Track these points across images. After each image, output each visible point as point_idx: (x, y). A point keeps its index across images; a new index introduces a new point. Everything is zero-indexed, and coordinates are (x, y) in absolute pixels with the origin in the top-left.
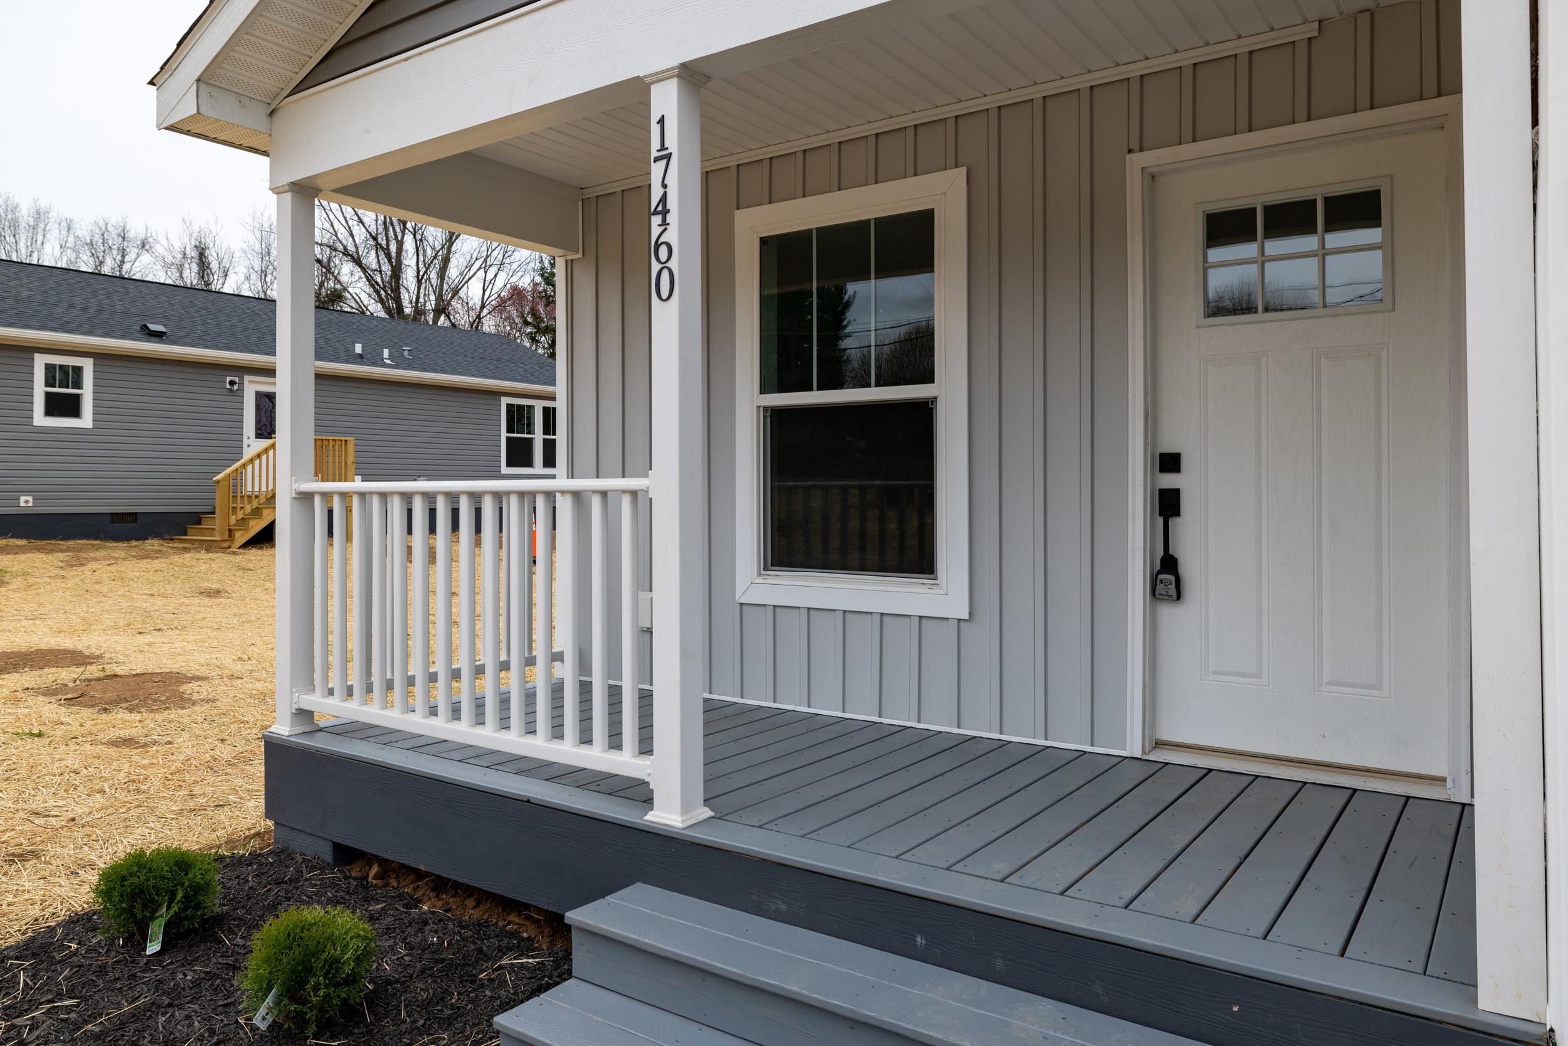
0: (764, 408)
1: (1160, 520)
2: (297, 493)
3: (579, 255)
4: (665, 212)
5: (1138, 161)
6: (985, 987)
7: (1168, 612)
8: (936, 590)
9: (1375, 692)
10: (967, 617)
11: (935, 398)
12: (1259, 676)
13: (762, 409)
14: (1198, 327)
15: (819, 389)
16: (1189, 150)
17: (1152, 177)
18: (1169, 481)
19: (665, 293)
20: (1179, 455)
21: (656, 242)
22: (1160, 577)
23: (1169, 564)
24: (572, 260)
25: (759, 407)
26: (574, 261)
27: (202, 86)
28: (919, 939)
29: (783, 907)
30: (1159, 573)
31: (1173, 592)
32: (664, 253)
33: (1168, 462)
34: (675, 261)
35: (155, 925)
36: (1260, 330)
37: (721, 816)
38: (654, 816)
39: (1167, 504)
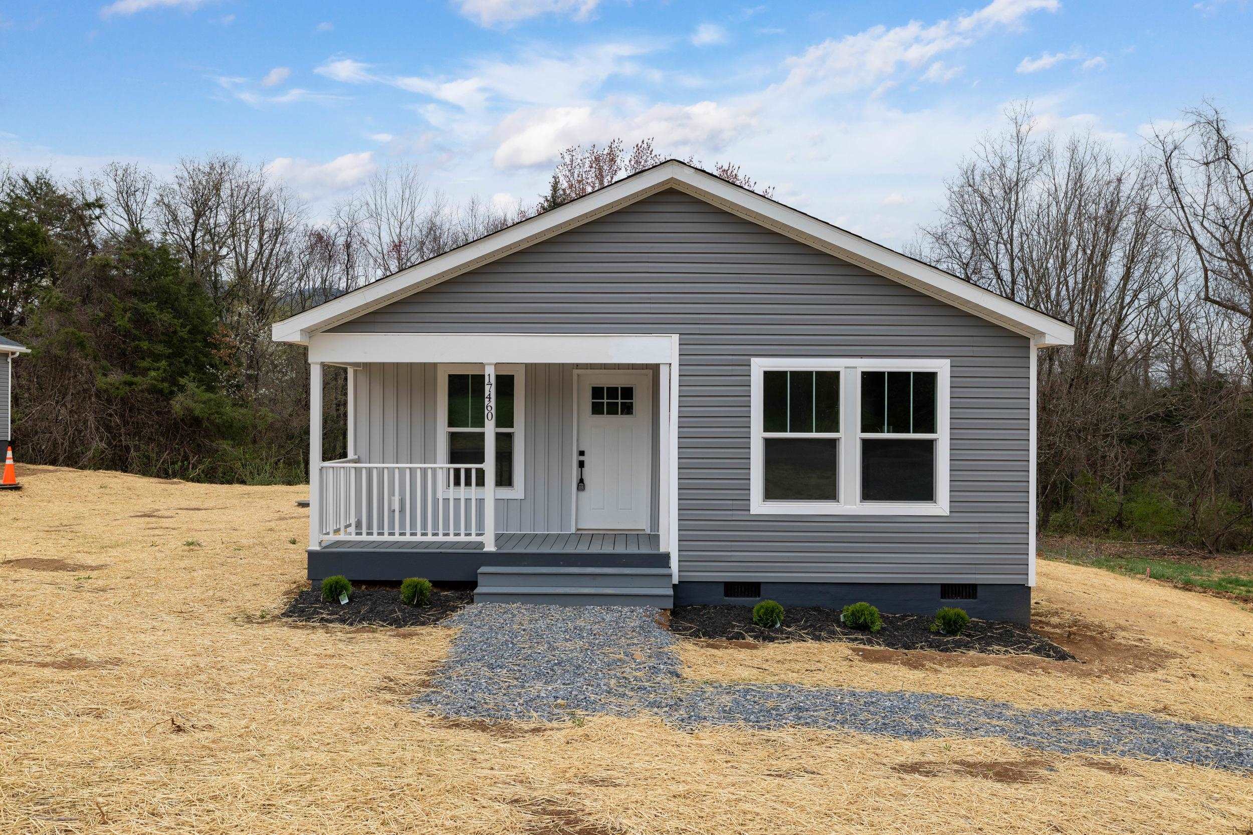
0: (449, 432)
1: (580, 470)
2: (321, 468)
3: (361, 369)
4: (490, 398)
5: (576, 372)
6: (578, 568)
7: (582, 494)
8: (514, 491)
9: (630, 511)
10: (524, 498)
11: (513, 431)
12: (603, 509)
14: (589, 417)
15: (471, 427)
16: (590, 371)
17: (578, 375)
18: (581, 458)
19: (490, 418)
20: (584, 451)
21: (487, 405)
23: (581, 481)
24: (356, 370)
25: (447, 432)
27: (301, 332)
28: (561, 563)
29: (526, 563)
30: (579, 484)
31: (583, 488)
32: (489, 408)
33: (582, 453)
34: (493, 411)
35: (342, 596)
36: (605, 419)
37: (499, 548)
38: (486, 549)
39: (581, 464)
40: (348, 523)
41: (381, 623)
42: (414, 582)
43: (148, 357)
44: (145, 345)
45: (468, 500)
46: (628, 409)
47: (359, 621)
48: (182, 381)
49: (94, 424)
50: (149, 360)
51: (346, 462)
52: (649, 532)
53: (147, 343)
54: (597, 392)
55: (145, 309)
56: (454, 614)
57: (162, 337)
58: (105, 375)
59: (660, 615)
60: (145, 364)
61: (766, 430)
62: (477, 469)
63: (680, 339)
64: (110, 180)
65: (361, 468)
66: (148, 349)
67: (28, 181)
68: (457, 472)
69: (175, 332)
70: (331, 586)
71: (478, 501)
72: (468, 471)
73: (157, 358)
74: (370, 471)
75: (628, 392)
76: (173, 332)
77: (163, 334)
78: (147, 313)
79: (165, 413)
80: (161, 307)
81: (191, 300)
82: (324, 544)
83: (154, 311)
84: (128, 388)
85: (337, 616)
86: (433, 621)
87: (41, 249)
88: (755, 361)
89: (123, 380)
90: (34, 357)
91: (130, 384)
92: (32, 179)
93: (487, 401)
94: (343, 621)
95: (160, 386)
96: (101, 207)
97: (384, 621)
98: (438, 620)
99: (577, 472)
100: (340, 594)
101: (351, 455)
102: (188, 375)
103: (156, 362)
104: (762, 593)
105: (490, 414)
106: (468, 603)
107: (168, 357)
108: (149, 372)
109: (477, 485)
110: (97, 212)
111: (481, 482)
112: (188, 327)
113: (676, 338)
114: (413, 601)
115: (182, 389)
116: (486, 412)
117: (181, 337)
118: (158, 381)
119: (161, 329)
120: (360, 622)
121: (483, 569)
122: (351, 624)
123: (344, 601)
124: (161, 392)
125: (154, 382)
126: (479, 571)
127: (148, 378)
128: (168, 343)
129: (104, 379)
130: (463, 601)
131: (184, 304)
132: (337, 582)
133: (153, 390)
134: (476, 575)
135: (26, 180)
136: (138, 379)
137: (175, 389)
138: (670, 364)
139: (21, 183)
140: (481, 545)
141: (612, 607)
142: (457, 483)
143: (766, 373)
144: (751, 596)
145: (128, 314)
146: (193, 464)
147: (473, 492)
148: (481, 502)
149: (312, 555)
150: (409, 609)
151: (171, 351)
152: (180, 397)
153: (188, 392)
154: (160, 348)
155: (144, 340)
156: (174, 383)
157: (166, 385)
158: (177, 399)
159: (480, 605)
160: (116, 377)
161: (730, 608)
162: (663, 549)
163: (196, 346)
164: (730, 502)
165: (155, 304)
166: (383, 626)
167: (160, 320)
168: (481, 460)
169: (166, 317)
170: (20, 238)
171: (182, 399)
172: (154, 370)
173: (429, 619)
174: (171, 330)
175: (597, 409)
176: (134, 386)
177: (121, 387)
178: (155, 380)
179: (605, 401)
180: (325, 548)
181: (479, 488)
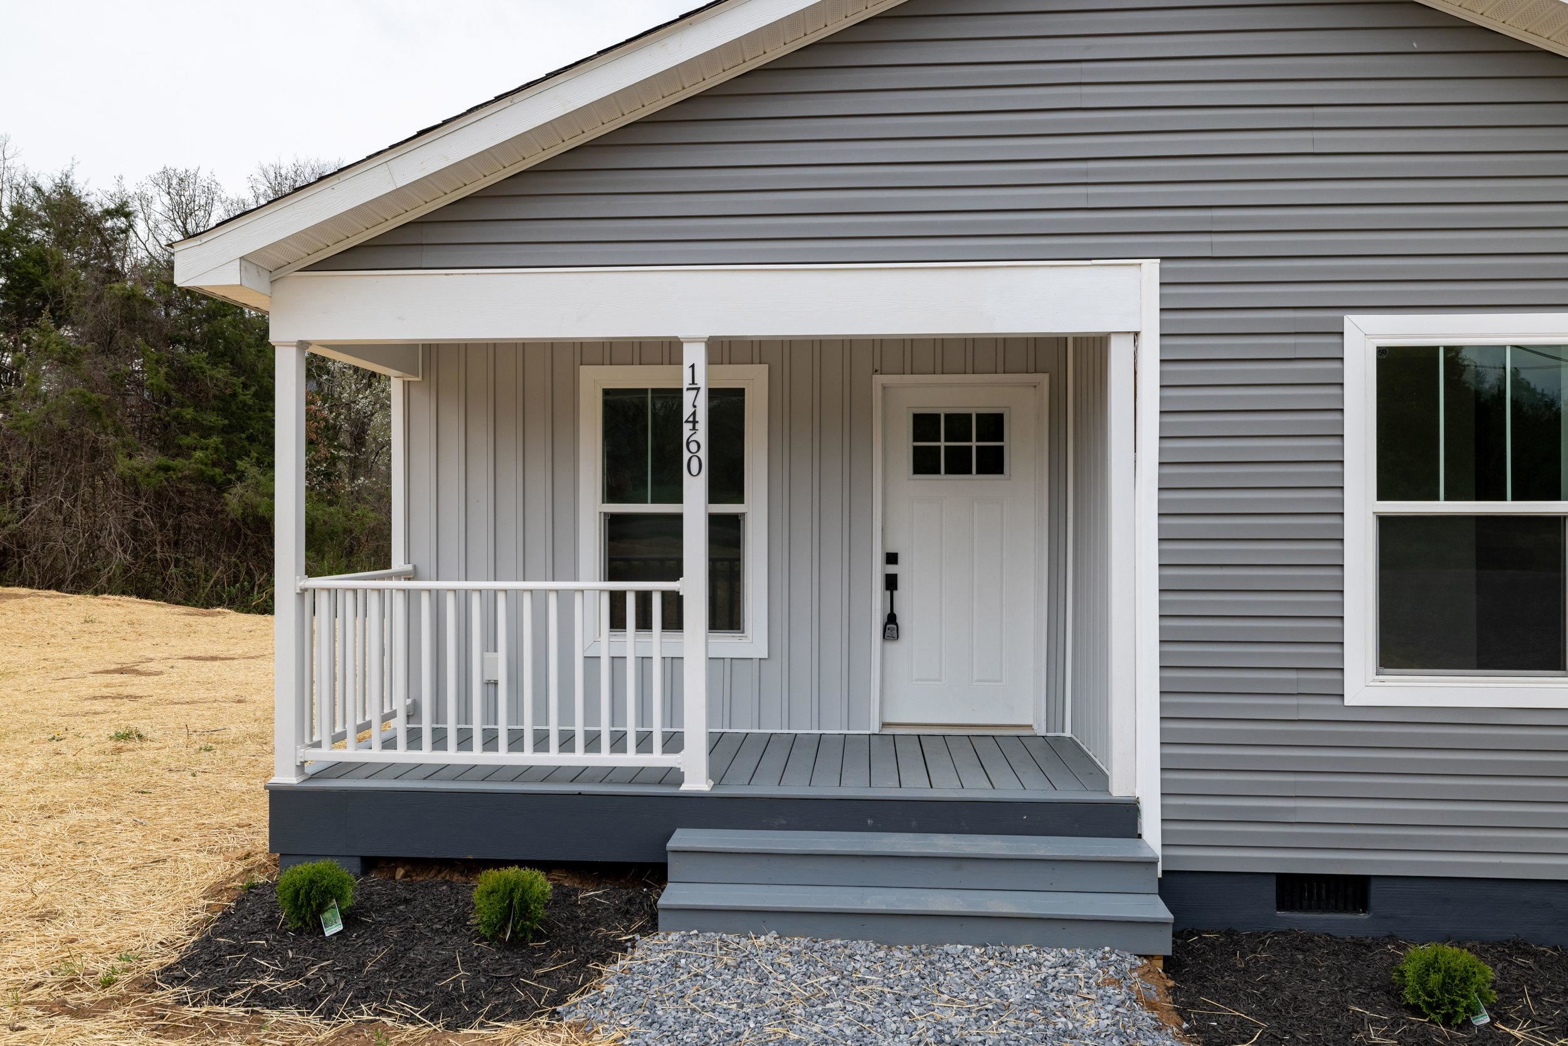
0: (604, 513)
1: (888, 593)
2: (301, 590)
3: (419, 379)
4: (695, 422)
5: (879, 380)
6: (911, 835)
7: (891, 646)
8: (744, 640)
9: (999, 684)
10: (767, 657)
11: (743, 514)
12: (940, 681)
13: (602, 514)
14: (908, 480)
15: (652, 503)
16: (909, 378)
17: (884, 388)
18: (891, 569)
20: (897, 554)
21: (688, 440)
22: (888, 626)
23: (891, 619)
24: (409, 382)
25: (600, 513)
26: (411, 383)
27: (243, 262)
28: (869, 821)
29: (784, 822)
30: (886, 624)
31: (895, 635)
32: (693, 447)
33: (892, 558)
34: (703, 454)
35: (327, 915)
36: (943, 484)
37: (718, 783)
38: (687, 787)
39: (891, 583)
40: (387, 710)
41: (408, 1007)
42: (507, 881)
43: (195, 431)
44: (189, 413)
45: (644, 661)
46: (992, 463)
47: (350, 1003)
48: (241, 465)
49: (115, 527)
50: (195, 435)
51: (390, 577)
52: (1042, 732)
53: (191, 410)
54: (924, 425)
55: (190, 361)
56: (605, 969)
57: (214, 402)
58: (130, 456)
59: (1142, 976)
60: (186, 441)
61: (1383, 494)
62: (664, 594)
63: (1162, 271)
64: (162, 193)
65: (419, 591)
66: (194, 419)
67: (40, 190)
68: (617, 600)
69: (234, 395)
70: (297, 893)
71: (668, 662)
72: (644, 599)
73: (206, 432)
74: (437, 596)
75: (993, 425)
76: (230, 395)
77: (215, 397)
78: (193, 368)
79: (218, 512)
80: (216, 358)
81: (260, 351)
82: (309, 770)
83: (204, 365)
84: (162, 474)
85: (299, 983)
86: (549, 1003)
87: (49, 282)
88: (1353, 323)
89: (157, 463)
90: (26, 430)
91: (166, 469)
92: (47, 186)
93: (687, 428)
94: (308, 1001)
95: (210, 471)
96: (127, 215)
97: (418, 1002)
98: (559, 999)
99: (884, 596)
100: (322, 908)
101: (398, 562)
102: (249, 456)
103: (204, 438)
104: (1373, 902)
105: (695, 462)
106: (643, 931)
107: (224, 431)
108: (193, 453)
109: (665, 626)
110: (121, 223)
111: (674, 620)
112: (253, 389)
113: (1151, 269)
114: (503, 930)
115: (241, 477)
116: (686, 455)
117: (244, 403)
118: (206, 465)
119: (215, 391)
120: (353, 1005)
121: (682, 839)
122: (328, 1014)
123: (333, 927)
124: (212, 480)
125: (200, 466)
126: (671, 844)
127: (192, 461)
128: (224, 412)
129: (127, 461)
130: (631, 921)
131: (250, 357)
132: (312, 882)
133: (200, 478)
134: (665, 853)
135: (38, 189)
136: (179, 462)
137: (233, 477)
138: (1137, 334)
139: (30, 191)
140: (674, 776)
141: (1013, 949)
142: (617, 622)
143: (1381, 351)
144: (1345, 910)
145: (163, 370)
146: (260, 586)
147: (657, 641)
148: (674, 664)
149: (279, 797)
150: (491, 955)
151: (226, 422)
152: (238, 489)
153: (249, 481)
154: (212, 418)
155: (189, 407)
156: (232, 469)
157: (217, 470)
158: (233, 491)
159: (674, 937)
160: (147, 459)
161: (1304, 942)
162: (1118, 790)
163: (266, 417)
164: (1292, 675)
165: (206, 354)
166: (413, 1020)
167: (212, 378)
168: (676, 573)
169: (221, 373)
170: (24, 267)
171: (241, 491)
172: (202, 449)
173: (538, 994)
174: (228, 392)
175: (924, 463)
176: (171, 472)
177: (152, 473)
178: (202, 463)
179: (942, 444)
180: (313, 777)
181: (672, 636)
